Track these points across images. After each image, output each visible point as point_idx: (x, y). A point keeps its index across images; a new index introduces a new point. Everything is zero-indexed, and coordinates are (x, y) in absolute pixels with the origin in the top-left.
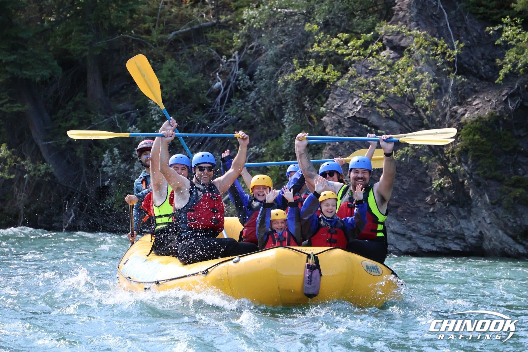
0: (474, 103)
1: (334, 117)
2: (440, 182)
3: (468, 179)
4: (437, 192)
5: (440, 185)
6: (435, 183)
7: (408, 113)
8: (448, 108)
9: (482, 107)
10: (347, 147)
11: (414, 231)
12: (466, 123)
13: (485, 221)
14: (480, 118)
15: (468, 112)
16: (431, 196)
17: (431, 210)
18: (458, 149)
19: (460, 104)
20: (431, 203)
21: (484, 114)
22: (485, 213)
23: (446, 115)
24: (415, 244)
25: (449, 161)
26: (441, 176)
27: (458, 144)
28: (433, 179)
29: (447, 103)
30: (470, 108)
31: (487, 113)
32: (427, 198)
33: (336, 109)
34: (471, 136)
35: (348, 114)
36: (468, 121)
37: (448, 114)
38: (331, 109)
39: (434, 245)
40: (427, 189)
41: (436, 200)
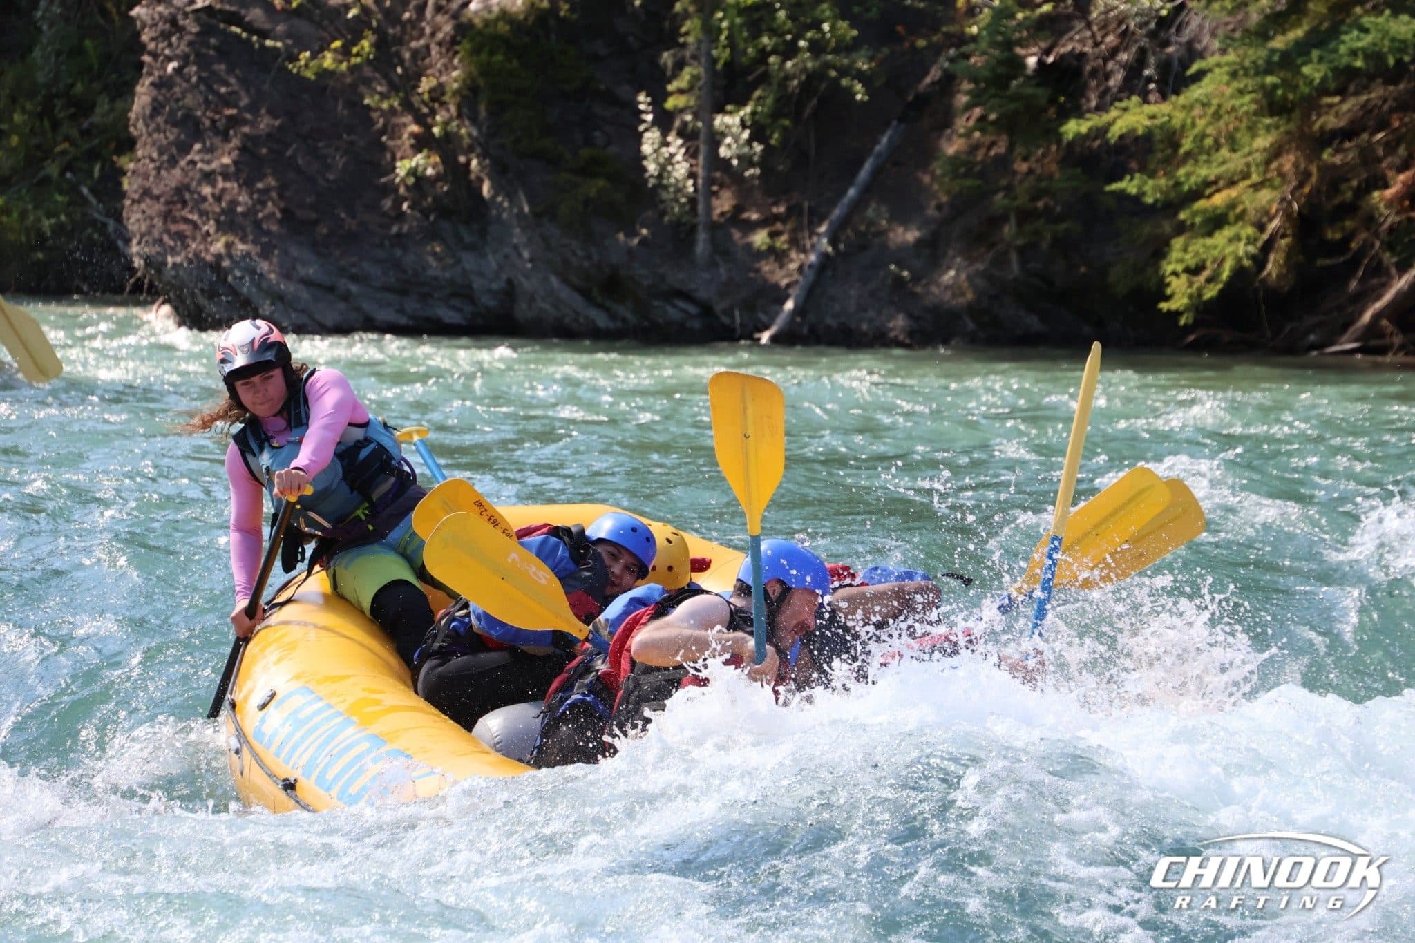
1: (160, 8)
2: (413, 164)
3: (478, 156)
4: (408, 188)
5: (413, 172)
11: (354, 278)
12: (471, 24)
13: (520, 255)
14: (505, 14)
16: (392, 197)
17: (395, 229)
18: (455, 86)
20: (393, 213)
22: (518, 235)
24: (358, 309)
25: (433, 113)
26: (417, 148)
27: (454, 74)
28: (398, 155)
31: (519, 2)
32: (383, 203)
34: (484, 56)
36: (479, 21)
39: (401, 311)
40: (384, 180)
41: (405, 206)
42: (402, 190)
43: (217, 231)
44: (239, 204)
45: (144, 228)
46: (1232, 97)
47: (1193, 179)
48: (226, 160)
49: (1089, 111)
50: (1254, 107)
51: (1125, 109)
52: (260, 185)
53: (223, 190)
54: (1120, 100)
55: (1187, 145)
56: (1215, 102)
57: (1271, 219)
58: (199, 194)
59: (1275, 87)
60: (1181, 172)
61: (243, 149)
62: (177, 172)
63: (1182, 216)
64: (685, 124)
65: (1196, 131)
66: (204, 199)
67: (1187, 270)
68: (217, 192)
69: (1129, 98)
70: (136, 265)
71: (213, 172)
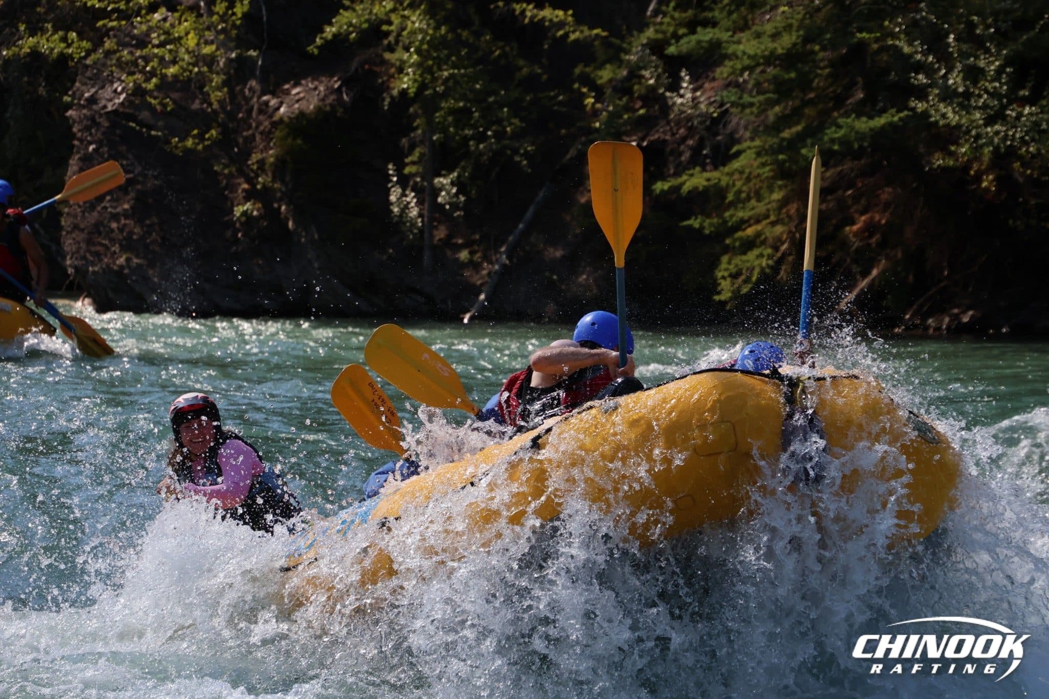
0: (294, 92)
1: (85, 111)
2: (245, 208)
3: (286, 204)
4: (241, 224)
5: (245, 213)
6: (238, 211)
7: (196, 105)
8: (255, 99)
9: (304, 98)
10: (106, 156)
12: (281, 120)
13: (312, 266)
14: (302, 114)
15: (284, 105)
16: (232, 229)
17: (233, 249)
18: (272, 160)
19: (274, 94)
20: (232, 239)
21: (308, 108)
22: (311, 254)
23: (252, 107)
24: (210, 300)
25: (257, 176)
26: (247, 199)
27: (271, 152)
28: (235, 203)
29: (254, 92)
30: (287, 100)
31: (312, 107)
32: (226, 233)
33: (87, 100)
34: (289, 141)
35: (105, 107)
36: (286, 119)
37: (256, 107)
38: (80, 99)
39: (237, 301)
40: (226, 219)
41: (240, 235)
42: (238, 225)
43: (121, 251)
44: (135, 233)
45: (74, 250)
46: (758, 167)
47: (734, 219)
48: (126, 206)
49: (669, 176)
50: (771, 174)
51: (692, 175)
52: (148, 222)
53: (125, 225)
54: (689, 169)
55: (730, 197)
56: (747, 171)
57: (783, 243)
58: (110, 227)
59: (784, 161)
60: (727, 214)
61: (137, 199)
62: (95, 214)
63: (728, 241)
64: (416, 183)
65: (736, 189)
66: (112, 231)
67: (731, 276)
68: (120, 226)
69: (694, 168)
70: (69, 272)
71: (118, 214)
